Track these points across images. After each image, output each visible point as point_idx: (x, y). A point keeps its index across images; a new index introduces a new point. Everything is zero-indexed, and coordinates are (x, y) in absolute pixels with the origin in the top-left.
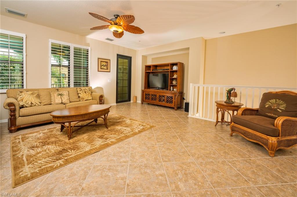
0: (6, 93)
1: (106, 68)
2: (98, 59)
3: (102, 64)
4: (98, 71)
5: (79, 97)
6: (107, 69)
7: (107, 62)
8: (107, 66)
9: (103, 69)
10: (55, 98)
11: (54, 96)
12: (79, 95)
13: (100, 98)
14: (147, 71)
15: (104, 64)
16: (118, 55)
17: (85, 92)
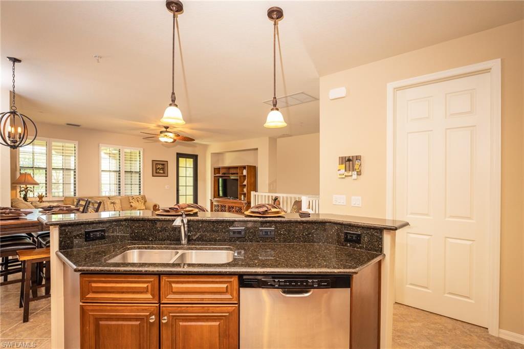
0: (63, 201)
1: (162, 172)
2: (153, 161)
3: (157, 167)
4: (153, 176)
5: (131, 206)
6: (164, 173)
7: (163, 165)
8: (163, 169)
9: (159, 173)
10: (108, 206)
11: (107, 204)
12: (132, 204)
13: (153, 207)
14: (217, 175)
15: (160, 166)
16: (177, 154)
17: (138, 201)
